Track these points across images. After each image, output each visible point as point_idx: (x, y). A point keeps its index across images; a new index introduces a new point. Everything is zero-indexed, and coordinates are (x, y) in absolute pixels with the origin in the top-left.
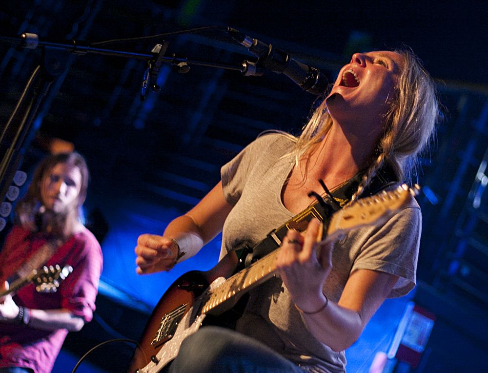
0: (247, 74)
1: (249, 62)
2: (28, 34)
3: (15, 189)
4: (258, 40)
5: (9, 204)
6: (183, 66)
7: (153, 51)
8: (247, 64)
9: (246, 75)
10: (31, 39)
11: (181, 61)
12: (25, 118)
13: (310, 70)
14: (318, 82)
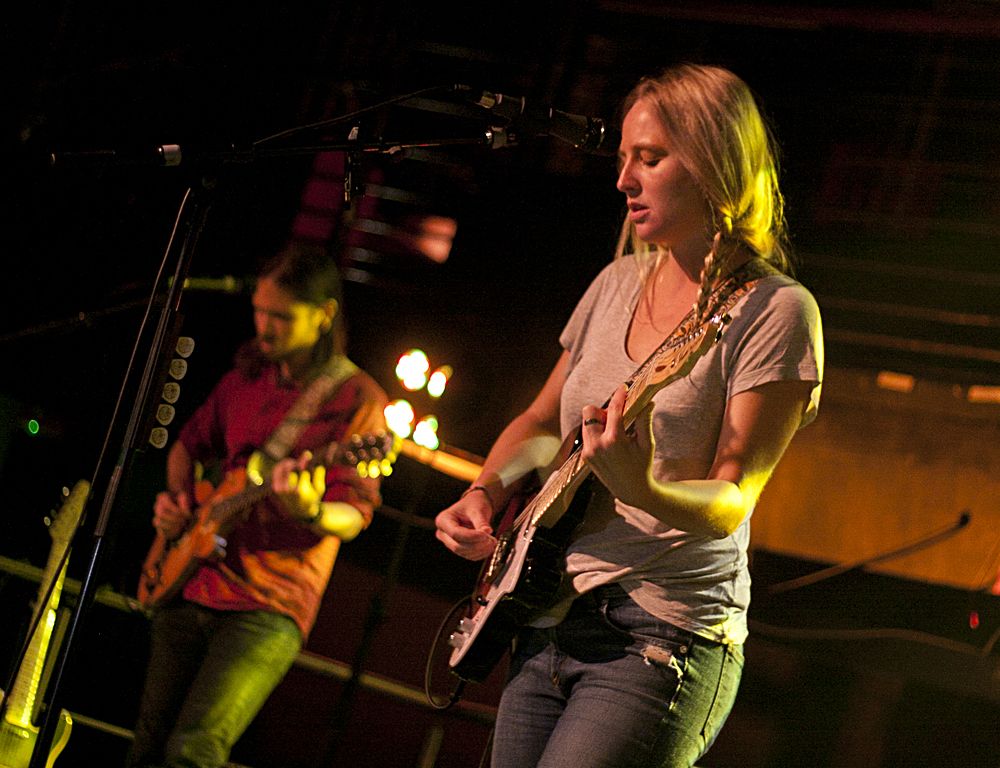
0: (496, 146)
1: (495, 129)
2: (165, 147)
3: (180, 363)
4: (503, 94)
5: (175, 384)
6: (397, 153)
7: (350, 137)
8: (493, 132)
9: (494, 147)
10: (171, 153)
11: (392, 146)
12: (180, 263)
13: (590, 121)
14: (606, 138)
